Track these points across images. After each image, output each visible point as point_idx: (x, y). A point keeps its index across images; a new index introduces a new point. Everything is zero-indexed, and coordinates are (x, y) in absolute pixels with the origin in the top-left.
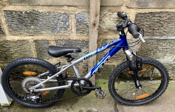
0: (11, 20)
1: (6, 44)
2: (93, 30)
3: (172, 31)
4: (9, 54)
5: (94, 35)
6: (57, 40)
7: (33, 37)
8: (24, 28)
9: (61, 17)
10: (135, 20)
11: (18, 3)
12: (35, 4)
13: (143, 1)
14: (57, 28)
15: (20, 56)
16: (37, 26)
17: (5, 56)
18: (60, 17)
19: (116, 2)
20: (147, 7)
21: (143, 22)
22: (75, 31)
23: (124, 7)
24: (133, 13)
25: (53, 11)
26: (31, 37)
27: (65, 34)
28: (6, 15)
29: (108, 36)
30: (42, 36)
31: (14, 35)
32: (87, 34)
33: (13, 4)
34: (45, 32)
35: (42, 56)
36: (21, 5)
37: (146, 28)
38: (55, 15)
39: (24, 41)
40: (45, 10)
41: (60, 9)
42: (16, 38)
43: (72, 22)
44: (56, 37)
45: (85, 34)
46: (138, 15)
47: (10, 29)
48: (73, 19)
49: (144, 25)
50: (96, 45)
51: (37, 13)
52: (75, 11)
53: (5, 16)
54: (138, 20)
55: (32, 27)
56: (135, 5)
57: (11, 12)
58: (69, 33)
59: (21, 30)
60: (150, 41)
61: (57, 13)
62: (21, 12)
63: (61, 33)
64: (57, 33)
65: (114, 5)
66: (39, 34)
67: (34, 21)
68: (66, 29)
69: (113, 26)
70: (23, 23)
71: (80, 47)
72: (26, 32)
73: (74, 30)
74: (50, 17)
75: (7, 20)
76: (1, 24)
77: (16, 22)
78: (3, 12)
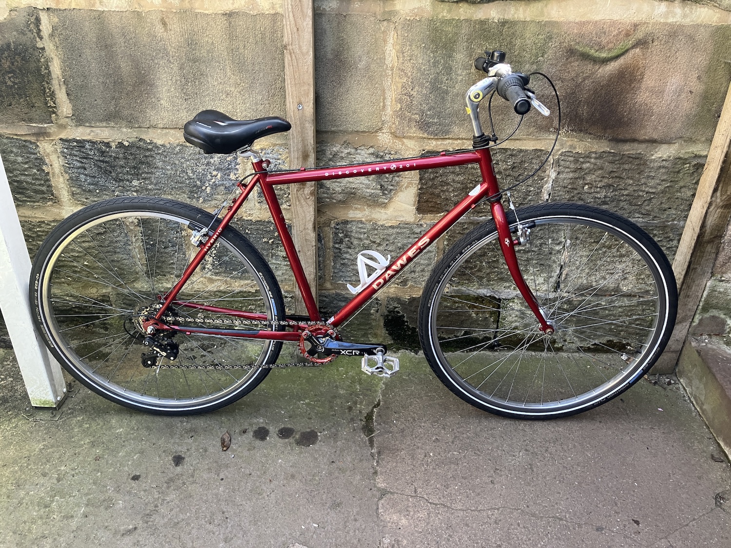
0: (79, 164)
2: (298, 195)
5: (302, 207)
9: (216, 159)
12: (144, 125)
14: (204, 188)
15: (97, 264)
16: (147, 182)
22: (256, 197)
23: (385, 135)
24: (414, 149)
28: (65, 150)
29: (351, 212)
31: (84, 204)
33: (87, 125)
35: (160, 267)
36: (106, 127)
40: (170, 139)
47: (74, 189)
49: (448, 184)
51: (150, 147)
53: (64, 152)
55: (135, 183)
56: (414, 129)
57: (81, 143)
59: (105, 190)
62: (108, 143)
63: (217, 202)
64: (205, 201)
65: (359, 129)
67: (139, 169)
68: (229, 190)
70: (111, 172)
71: (270, 241)
75: (67, 165)
76: (51, 175)
77: (92, 170)
78: (57, 144)
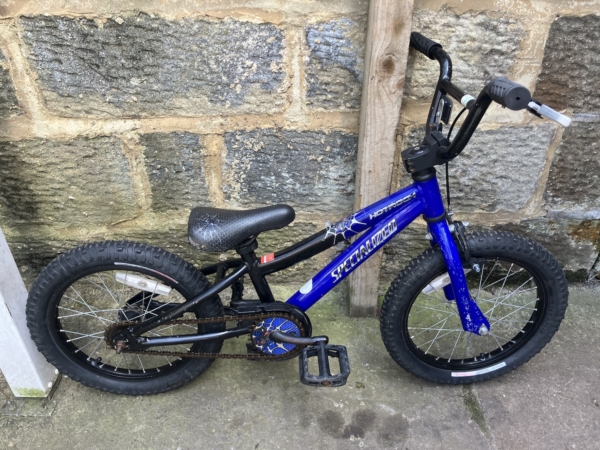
0: (50, 56)
1: (32, 152)
2: (381, 88)
4: (45, 193)
5: (383, 106)
6: (233, 135)
7: (137, 122)
8: (102, 86)
9: (250, 41)
10: (547, 47)
14: (232, 86)
15: (86, 198)
16: (152, 80)
17: (27, 199)
18: (245, 40)
21: (581, 52)
22: (304, 98)
24: (543, 15)
25: (219, 14)
26: (130, 124)
27: (262, 110)
28: (29, 34)
30: (171, 119)
31: (62, 116)
32: (352, 107)
34: (184, 101)
35: (171, 198)
37: (588, 76)
38: (226, 34)
39: (103, 140)
40: (185, 11)
41: (247, 5)
42: (72, 128)
43: (294, 62)
44: (229, 119)
45: (342, 108)
46: (561, 24)
47: (46, 93)
48: (298, 47)
49: (582, 66)
51: (155, 25)
52: (305, 16)
53: (25, 37)
54: (561, 47)
55: (135, 82)
57: (52, 22)
58: (278, 105)
59: (92, 94)
61: (236, 22)
62: (92, 21)
63: (248, 106)
64: (233, 105)
66: (162, 111)
67: (140, 60)
68: (267, 87)
70: (98, 67)
71: (319, 159)
72: (110, 102)
73: (298, 92)
74: (205, 41)
75: (34, 58)
76: (11, 74)
77: (70, 62)
78: (17, 25)
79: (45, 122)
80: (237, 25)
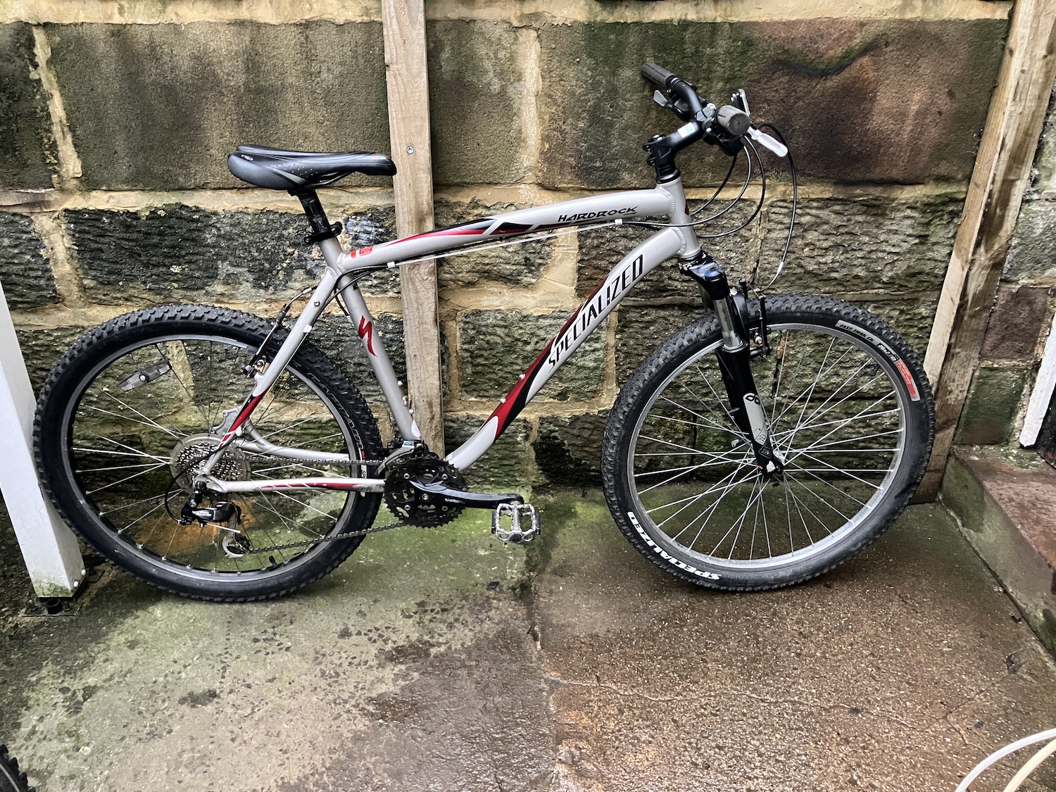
0: (93, 246)
1: (68, 340)
2: (412, 276)
3: (732, 270)
5: (417, 292)
9: (291, 230)
11: (123, 182)
12: (187, 186)
13: (598, 164)
14: (274, 272)
16: (193, 266)
18: (285, 229)
19: (495, 169)
20: (615, 187)
23: (528, 187)
25: (259, 206)
28: (72, 226)
29: (485, 298)
31: (101, 303)
32: (399, 293)
33: (104, 188)
34: (226, 287)
35: (214, 390)
36: (132, 190)
40: (225, 203)
41: (284, 198)
44: (273, 305)
45: (391, 294)
50: (434, 332)
51: (196, 217)
52: (342, 207)
53: (70, 229)
54: (593, 235)
55: (176, 269)
56: (569, 177)
57: (95, 215)
59: (132, 281)
60: (653, 314)
61: (275, 213)
62: (135, 213)
63: (292, 292)
64: (277, 290)
65: (491, 179)
68: (310, 273)
69: (498, 260)
70: (139, 255)
72: (150, 289)
74: (245, 230)
76: (51, 263)
77: (112, 252)
78: (60, 217)
79: (83, 310)
80: (277, 215)
